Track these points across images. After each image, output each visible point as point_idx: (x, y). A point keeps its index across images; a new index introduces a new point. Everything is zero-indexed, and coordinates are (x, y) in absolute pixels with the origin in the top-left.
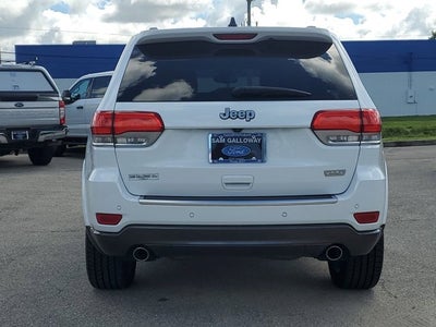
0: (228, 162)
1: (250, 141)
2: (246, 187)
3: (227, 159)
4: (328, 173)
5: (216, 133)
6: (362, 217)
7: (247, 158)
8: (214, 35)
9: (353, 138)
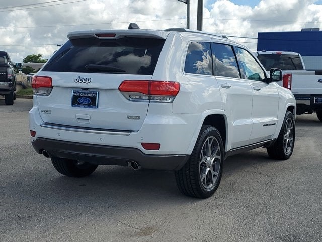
0: (80, 107)
1: (91, 95)
2: (87, 122)
3: (80, 105)
4: (130, 118)
5: (76, 90)
6: (146, 145)
7: (88, 105)
8: (96, 35)
9: (146, 98)
